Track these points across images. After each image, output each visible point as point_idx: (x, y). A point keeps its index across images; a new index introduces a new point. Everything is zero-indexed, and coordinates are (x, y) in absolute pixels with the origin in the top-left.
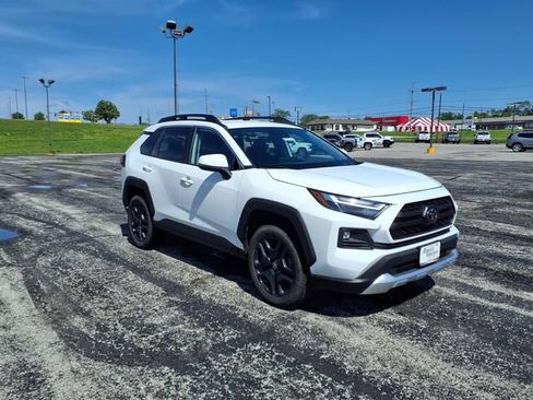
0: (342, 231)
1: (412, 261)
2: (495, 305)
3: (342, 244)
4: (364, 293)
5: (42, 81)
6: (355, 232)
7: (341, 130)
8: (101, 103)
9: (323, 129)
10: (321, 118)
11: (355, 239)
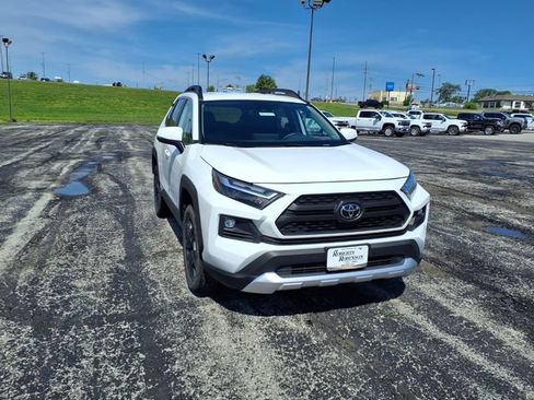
0: (223, 218)
1: (317, 263)
3: (223, 232)
5: (205, 57)
6: (240, 221)
7: (522, 107)
8: (262, 77)
9: (499, 106)
10: (499, 94)
11: (242, 229)
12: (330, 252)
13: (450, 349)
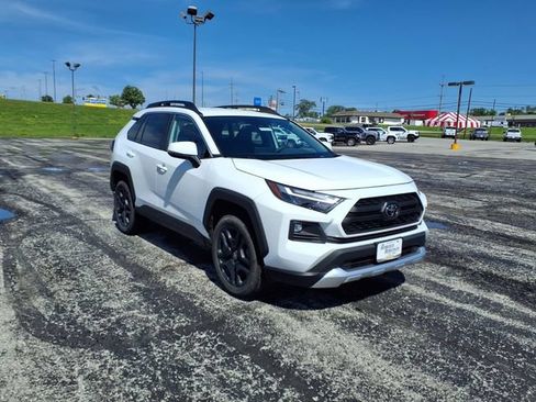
0: (293, 223)
1: (369, 257)
2: (458, 305)
3: (292, 236)
4: (315, 286)
5: (68, 64)
6: (306, 225)
7: (367, 122)
8: (128, 88)
9: (348, 121)
10: (347, 110)
11: (308, 232)
12: (379, 246)
13: (474, 315)
